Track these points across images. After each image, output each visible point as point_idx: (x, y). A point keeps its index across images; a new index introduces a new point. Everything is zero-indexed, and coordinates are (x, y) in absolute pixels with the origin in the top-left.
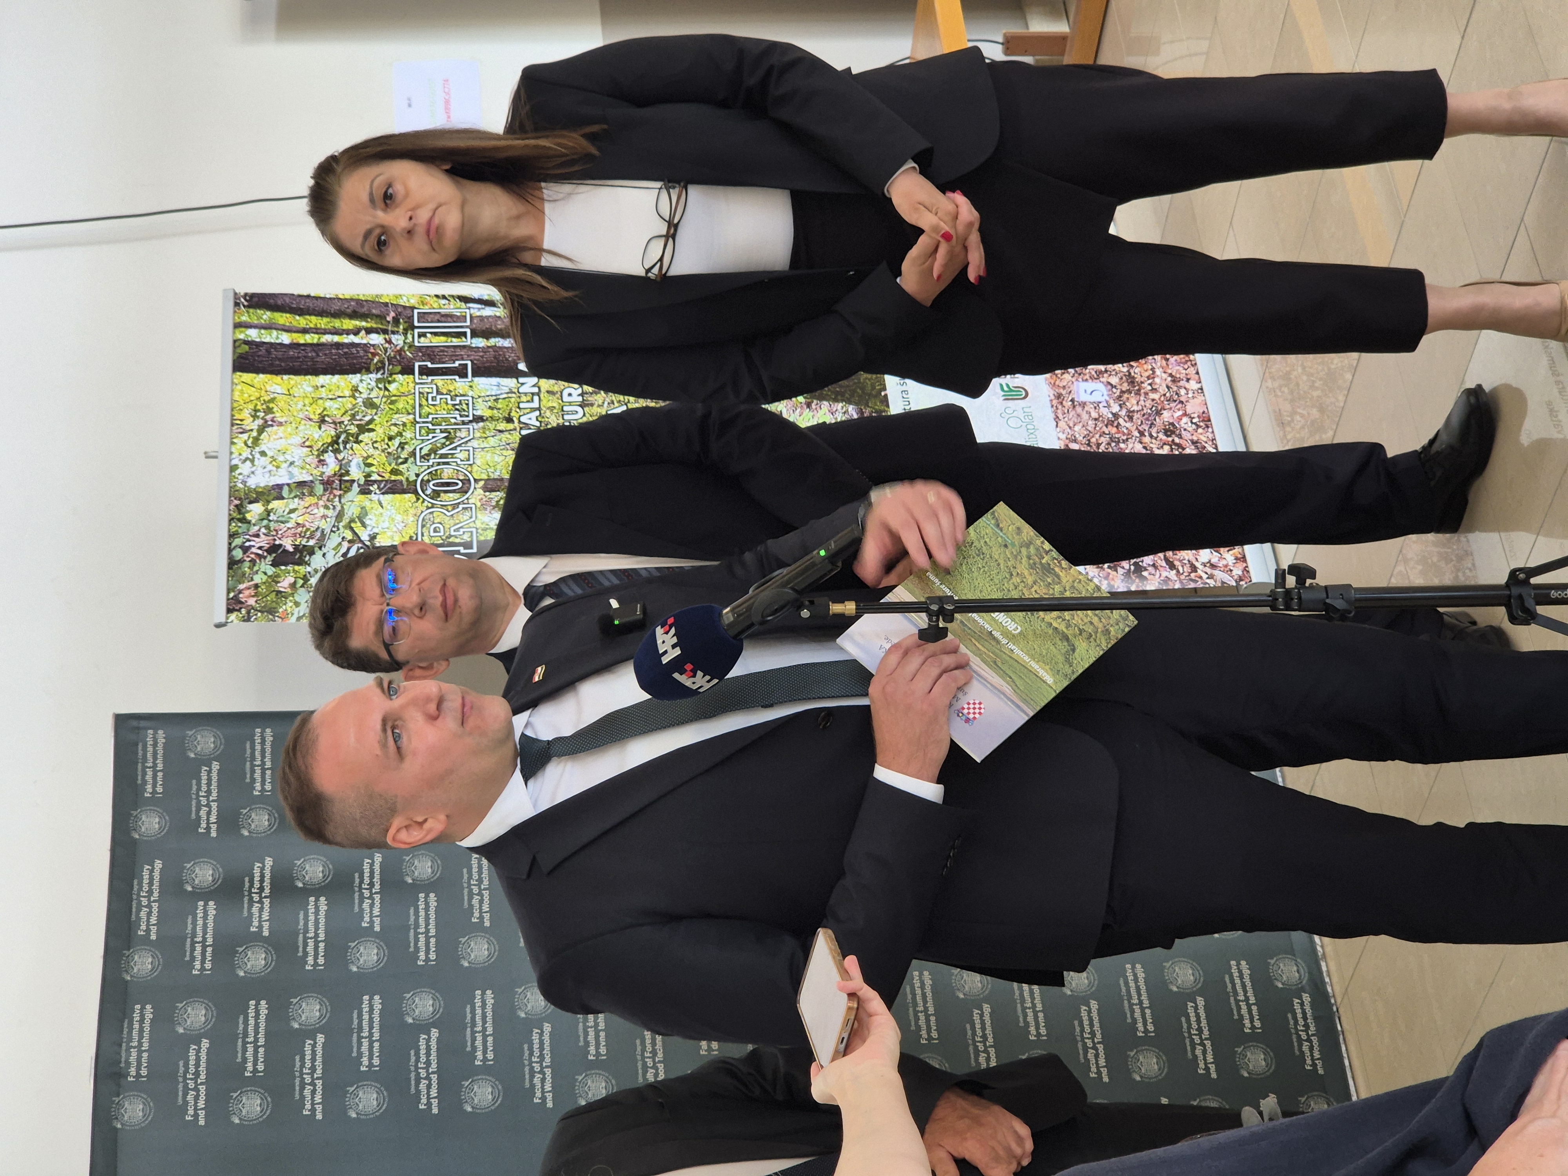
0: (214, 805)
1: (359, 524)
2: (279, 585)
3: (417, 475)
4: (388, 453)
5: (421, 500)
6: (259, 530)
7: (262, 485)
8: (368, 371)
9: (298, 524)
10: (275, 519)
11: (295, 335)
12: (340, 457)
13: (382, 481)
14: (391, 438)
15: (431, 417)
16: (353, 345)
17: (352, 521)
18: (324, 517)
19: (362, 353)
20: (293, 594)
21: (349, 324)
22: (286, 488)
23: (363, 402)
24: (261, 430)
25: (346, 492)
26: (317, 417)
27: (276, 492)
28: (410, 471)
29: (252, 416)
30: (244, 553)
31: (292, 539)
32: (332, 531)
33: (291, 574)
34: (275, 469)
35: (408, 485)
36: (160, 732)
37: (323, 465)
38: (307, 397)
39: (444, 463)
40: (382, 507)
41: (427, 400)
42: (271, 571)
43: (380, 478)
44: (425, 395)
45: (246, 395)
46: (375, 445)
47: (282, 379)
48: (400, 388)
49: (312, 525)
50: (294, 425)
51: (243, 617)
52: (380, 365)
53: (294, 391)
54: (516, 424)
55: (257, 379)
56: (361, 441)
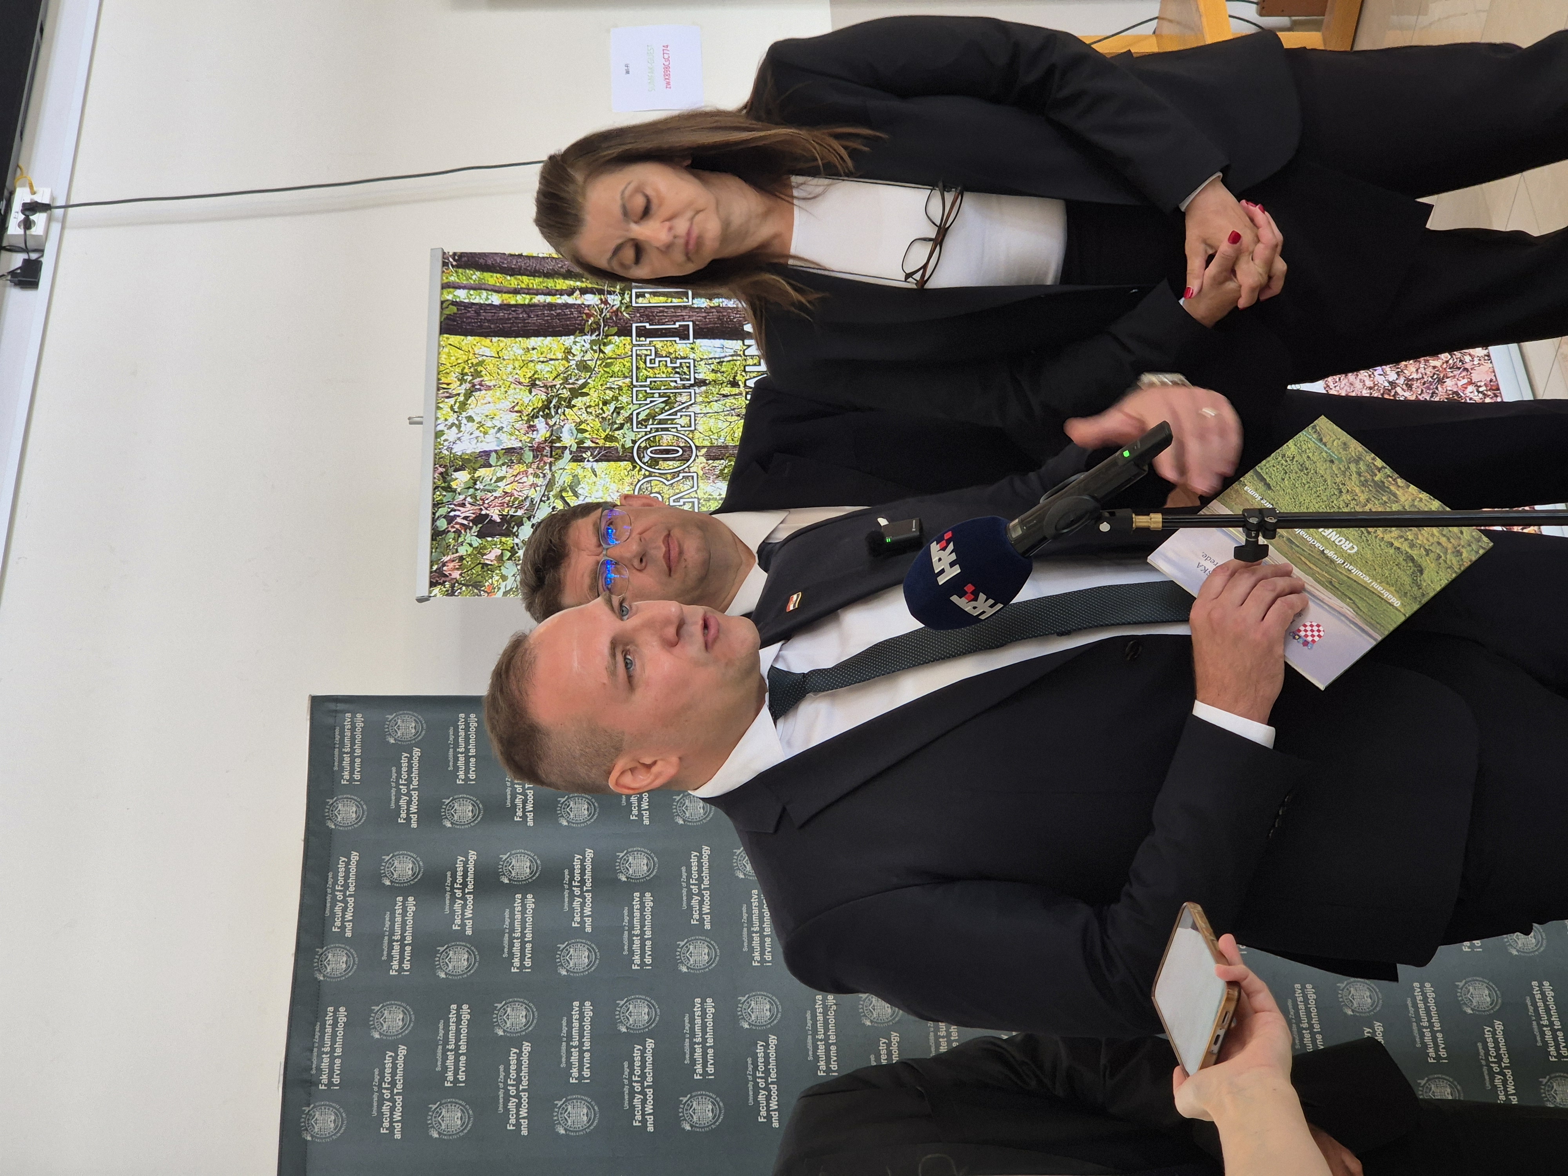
0: (415, 794)
1: (570, 493)
2: (484, 557)
3: (634, 442)
4: (602, 418)
5: (638, 467)
6: (465, 499)
7: (468, 452)
8: (582, 332)
9: (507, 493)
10: (482, 487)
11: (506, 296)
12: (551, 423)
13: (596, 448)
14: (605, 403)
15: (649, 380)
16: (566, 306)
17: (563, 490)
18: (534, 486)
19: (576, 314)
20: (500, 567)
21: (562, 284)
22: (494, 455)
23: (577, 365)
24: (469, 394)
25: (557, 459)
26: (528, 380)
27: (483, 459)
28: (626, 437)
29: (459, 380)
30: (449, 524)
31: (499, 508)
32: (541, 500)
33: (498, 546)
34: (482, 435)
35: (623, 452)
36: (359, 716)
37: (533, 431)
38: (517, 360)
39: (663, 429)
40: (596, 475)
41: (645, 363)
42: (476, 542)
43: (593, 445)
44: (643, 358)
45: (453, 358)
46: (589, 410)
47: (491, 341)
48: (616, 350)
49: (520, 494)
50: (503, 389)
51: (447, 591)
52: (595, 326)
53: (504, 354)
54: (742, 388)
55: (465, 341)
56: (574, 406)
